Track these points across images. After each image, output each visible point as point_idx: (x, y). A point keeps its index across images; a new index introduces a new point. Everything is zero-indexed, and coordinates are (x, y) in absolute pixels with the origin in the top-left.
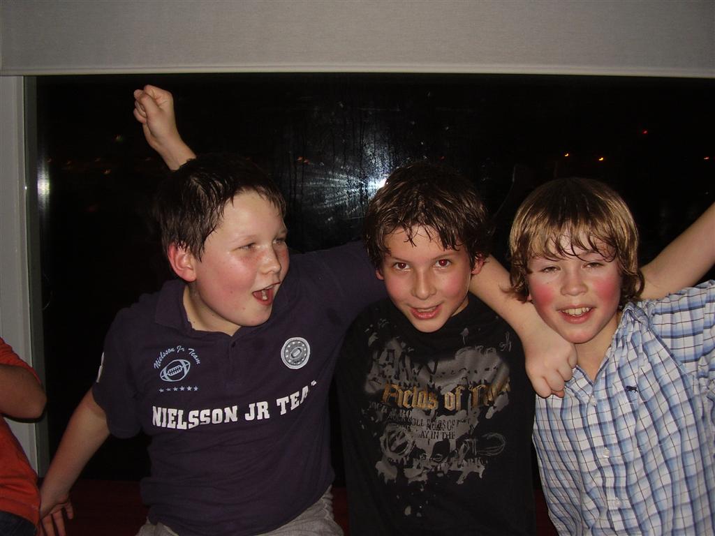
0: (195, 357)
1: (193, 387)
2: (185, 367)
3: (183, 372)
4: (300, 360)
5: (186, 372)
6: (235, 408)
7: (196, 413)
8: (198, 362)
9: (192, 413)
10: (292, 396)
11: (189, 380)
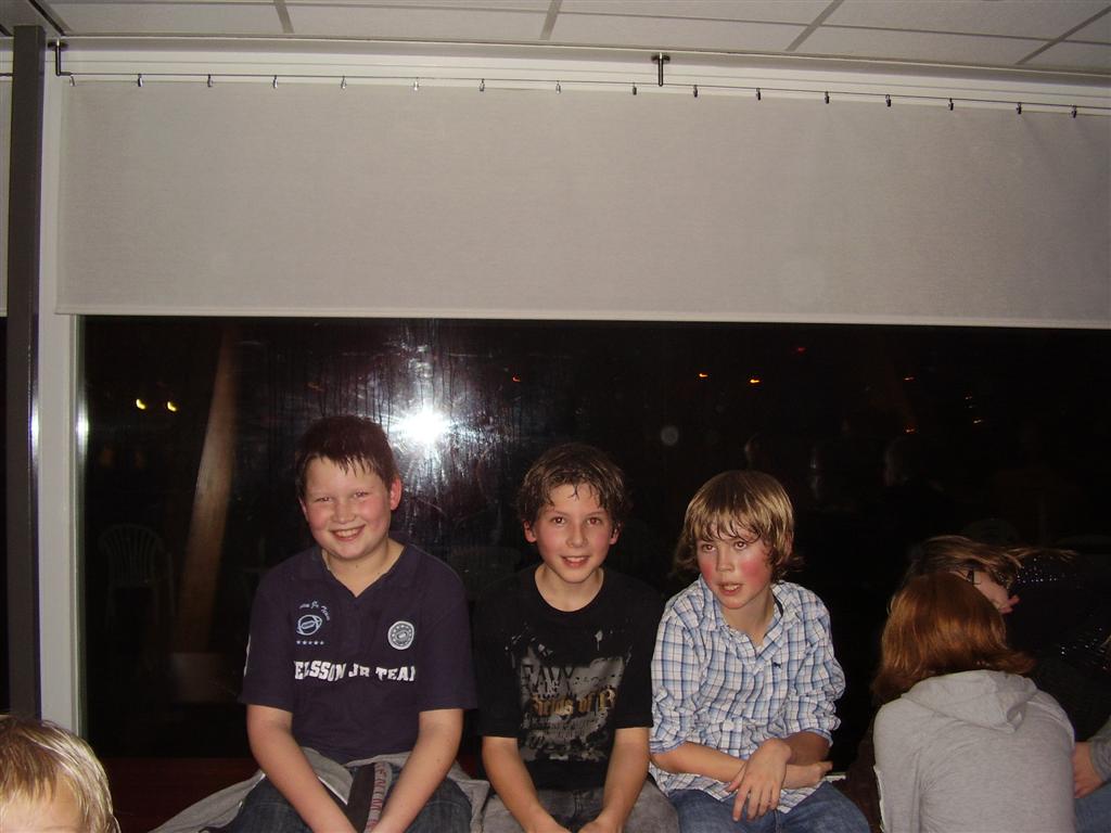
0: (326, 614)
1: (319, 641)
2: (317, 622)
3: (315, 627)
4: (404, 643)
5: (318, 627)
6: (345, 665)
7: (319, 663)
8: (328, 618)
9: (315, 663)
10: (390, 671)
11: (319, 635)
